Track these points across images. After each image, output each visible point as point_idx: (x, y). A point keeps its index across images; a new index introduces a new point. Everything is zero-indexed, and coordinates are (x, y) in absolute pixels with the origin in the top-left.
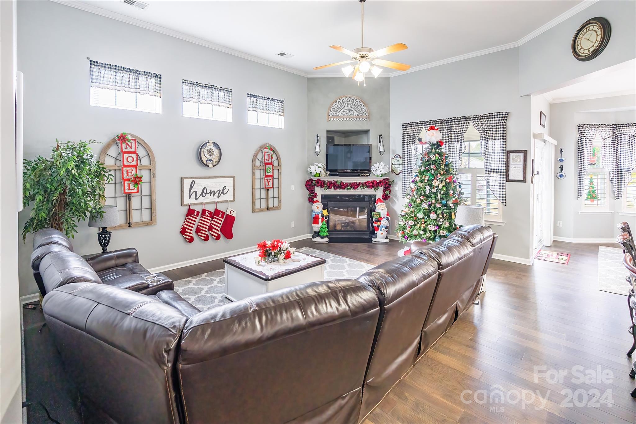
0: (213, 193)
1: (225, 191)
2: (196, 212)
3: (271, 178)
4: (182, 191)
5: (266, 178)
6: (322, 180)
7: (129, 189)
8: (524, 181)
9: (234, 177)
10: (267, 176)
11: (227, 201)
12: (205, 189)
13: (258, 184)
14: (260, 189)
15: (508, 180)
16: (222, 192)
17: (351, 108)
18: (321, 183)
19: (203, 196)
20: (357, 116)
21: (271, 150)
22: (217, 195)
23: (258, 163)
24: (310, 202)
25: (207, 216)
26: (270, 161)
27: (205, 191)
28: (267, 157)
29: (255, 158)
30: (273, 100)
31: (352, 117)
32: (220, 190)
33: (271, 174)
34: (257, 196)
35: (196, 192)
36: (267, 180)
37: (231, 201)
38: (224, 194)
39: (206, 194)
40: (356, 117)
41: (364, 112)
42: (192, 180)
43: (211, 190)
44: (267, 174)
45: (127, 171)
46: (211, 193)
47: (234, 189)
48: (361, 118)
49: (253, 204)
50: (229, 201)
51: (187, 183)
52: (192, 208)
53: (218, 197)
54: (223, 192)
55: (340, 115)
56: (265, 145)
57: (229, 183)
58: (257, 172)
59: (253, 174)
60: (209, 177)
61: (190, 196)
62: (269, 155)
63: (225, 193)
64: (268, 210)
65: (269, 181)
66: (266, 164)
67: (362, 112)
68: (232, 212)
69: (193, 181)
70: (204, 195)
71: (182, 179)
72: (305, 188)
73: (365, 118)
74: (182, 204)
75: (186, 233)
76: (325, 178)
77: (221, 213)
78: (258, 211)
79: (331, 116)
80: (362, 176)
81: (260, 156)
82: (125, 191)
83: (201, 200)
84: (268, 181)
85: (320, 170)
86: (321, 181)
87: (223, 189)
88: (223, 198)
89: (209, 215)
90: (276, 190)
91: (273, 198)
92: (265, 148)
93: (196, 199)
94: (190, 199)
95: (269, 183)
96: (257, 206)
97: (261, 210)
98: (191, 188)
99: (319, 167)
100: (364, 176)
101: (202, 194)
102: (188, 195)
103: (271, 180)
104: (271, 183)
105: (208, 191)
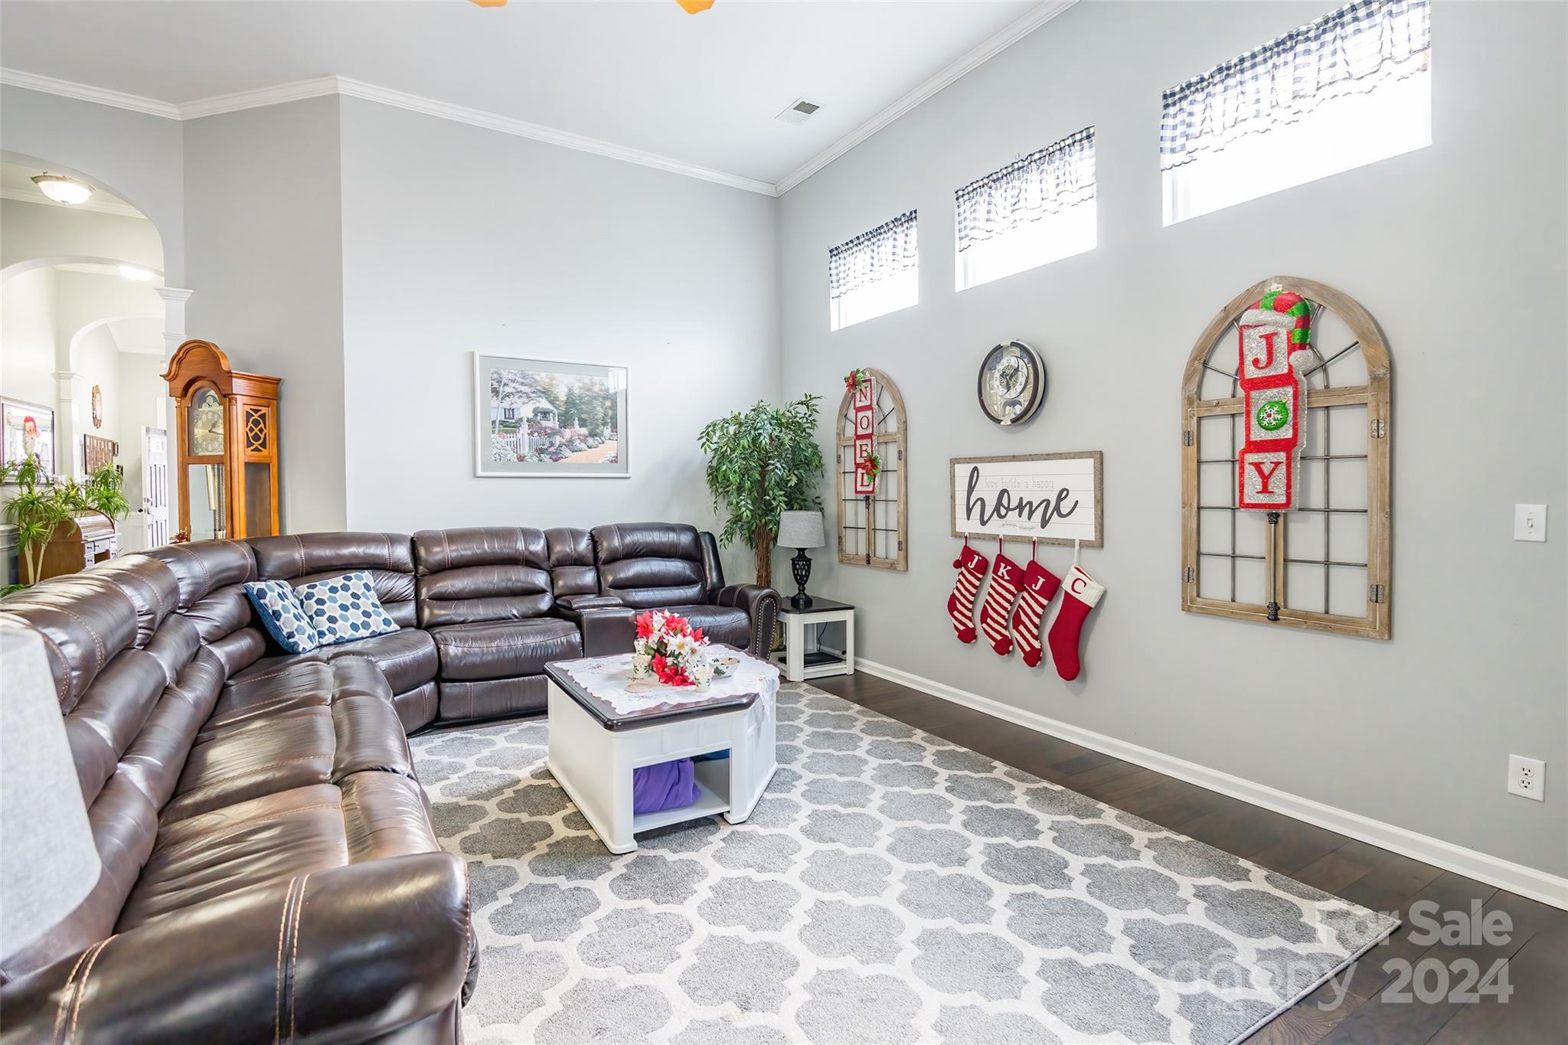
0: (1027, 508)
1: (1065, 507)
2: (977, 557)
3: (1282, 456)
4: (953, 497)
5: (1252, 458)
7: (862, 485)
9: (1096, 456)
10: (1255, 447)
11: (1069, 543)
12: (1006, 494)
13: (1217, 486)
14: (1233, 508)
16: (1055, 507)
19: (1001, 517)
21: (1286, 305)
22: (1038, 516)
23: (1218, 387)
25: (1002, 578)
26: (1280, 368)
27: (1005, 502)
28: (1252, 351)
29: (1200, 364)
32: (1048, 502)
33: (1286, 433)
34: (1214, 539)
35: (982, 500)
36: (1258, 466)
37: (1084, 544)
38: (1061, 515)
39: (1008, 509)
42: (972, 466)
43: (1021, 499)
44: (1259, 436)
45: (861, 446)
46: (1020, 507)
47: (1098, 501)
49: (1192, 575)
50: (1077, 543)
51: (963, 471)
52: (974, 545)
53: (1044, 523)
54: (1057, 508)
56: (1249, 292)
57: (1078, 477)
59: (1192, 439)
60: (1014, 458)
61: (969, 511)
63: (1064, 511)
64: (1275, 618)
65: (1266, 469)
66: (1252, 385)
68: (1079, 586)
69: (976, 469)
70: (1003, 511)
71: (952, 461)
74: (954, 533)
75: (958, 615)
77: (1042, 580)
78: (1213, 611)
82: (856, 489)
83: (995, 527)
84: (1263, 472)
87: (1060, 499)
88: (1057, 529)
89: (1006, 577)
91: (1329, 564)
92: (1253, 307)
93: (983, 523)
94: (968, 519)
95: (1267, 479)
96: (1214, 589)
97: (1232, 611)
98: (971, 489)
101: (997, 509)
102: (965, 507)
103: (1283, 468)
104: (1278, 483)
105: (1014, 503)
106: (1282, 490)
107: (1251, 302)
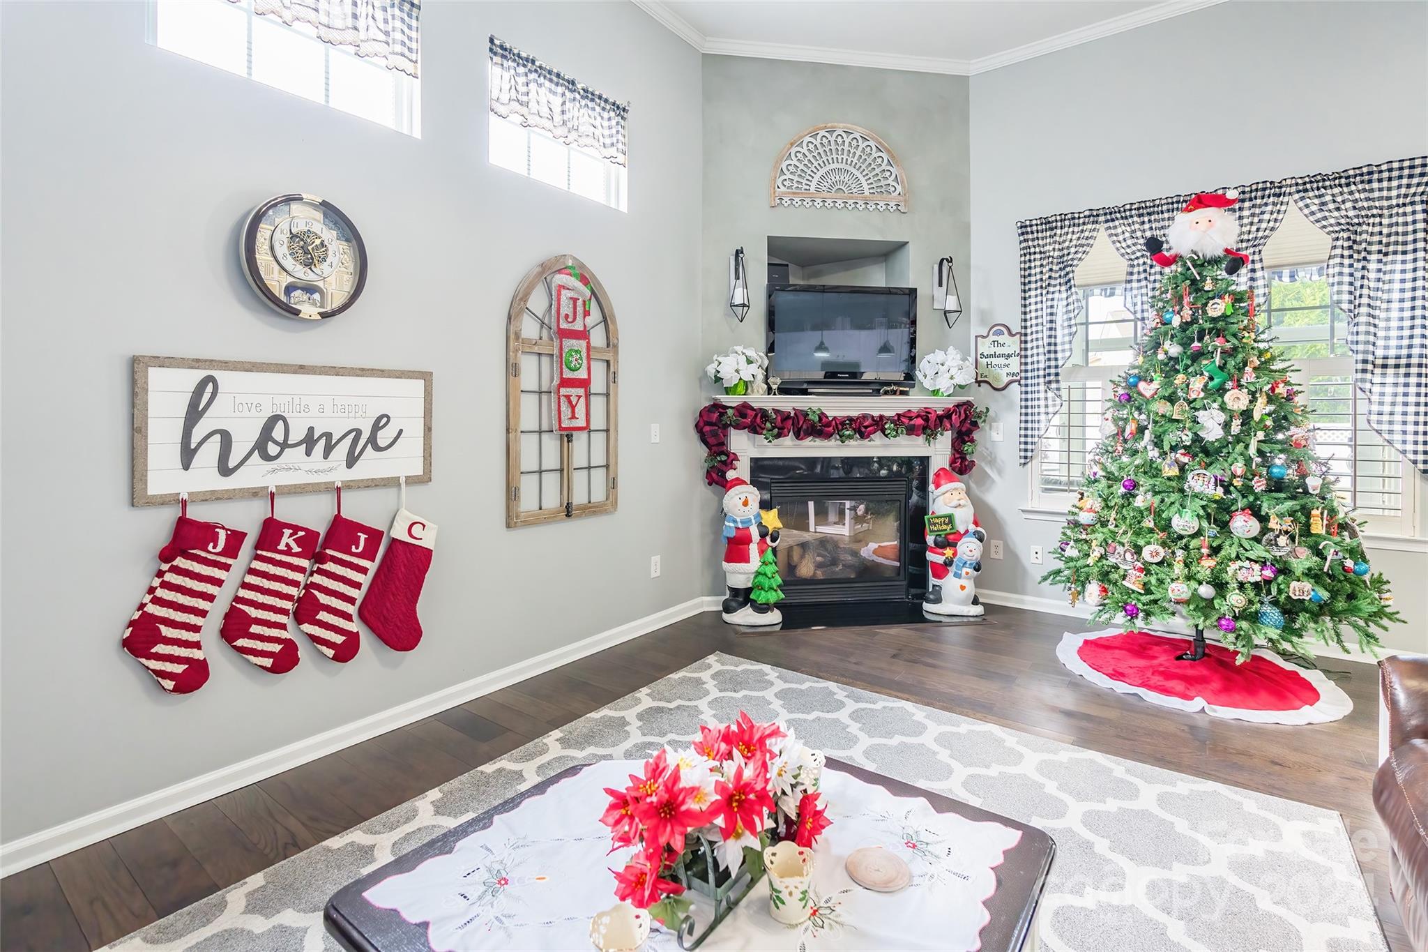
0: (323, 441)
1: (384, 438)
2: (222, 535)
3: (581, 391)
4: (137, 430)
5: (563, 391)
6: (755, 405)
9: (426, 377)
10: (565, 383)
11: (392, 483)
12: (281, 423)
13: (529, 414)
14: (540, 432)
16: (370, 439)
17: (848, 167)
18: (754, 420)
19: (267, 457)
20: (867, 193)
21: (584, 280)
22: (341, 451)
23: (529, 329)
24: (710, 484)
25: (289, 552)
26: (578, 326)
27: (278, 433)
28: (566, 308)
29: (518, 306)
30: (588, 94)
31: (852, 198)
32: (359, 433)
33: (582, 374)
34: (528, 460)
35: (224, 433)
36: (568, 397)
37: (411, 481)
38: (377, 448)
39: (284, 445)
40: (865, 198)
41: (890, 181)
42: (203, 374)
43: (311, 429)
44: (568, 374)
46: (309, 441)
47: (428, 429)
48: (882, 204)
49: (512, 494)
50: (403, 480)
51: (169, 389)
52: (197, 513)
53: (351, 461)
54: (372, 440)
55: (812, 189)
56: (556, 259)
57: (401, 401)
58: (528, 365)
59: (512, 370)
60: (302, 369)
61: (188, 455)
62: (575, 300)
63: (382, 443)
64: (568, 515)
65: (574, 400)
66: (564, 334)
67: (883, 183)
68: (416, 530)
69: (211, 379)
70: (273, 449)
71: (136, 369)
72: (694, 436)
73: (892, 204)
74: (137, 496)
75: (160, 649)
76: (759, 399)
77: (363, 537)
78: (531, 521)
79: (783, 189)
80: (886, 393)
81: (538, 302)
83: (255, 474)
84: (570, 402)
85: (753, 369)
86: (752, 409)
87: (376, 427)
88: (371, 466)
89: (296, 549)
90: (598, 440)
91: (589, 468)
92: (559, 271)
93: (225, 470)
94: (186, 466)
95: (573, 408)
96: (528, 502)
97: (541, 518)
98: (194, 414)
99: (749, 362)
100: (894, 393)
101: (261, 447)
102: (178, 448)
103: (582, 400)
104: (580, 410)
105: (297, 435)
106: (584, 418)
107: (558, 266)
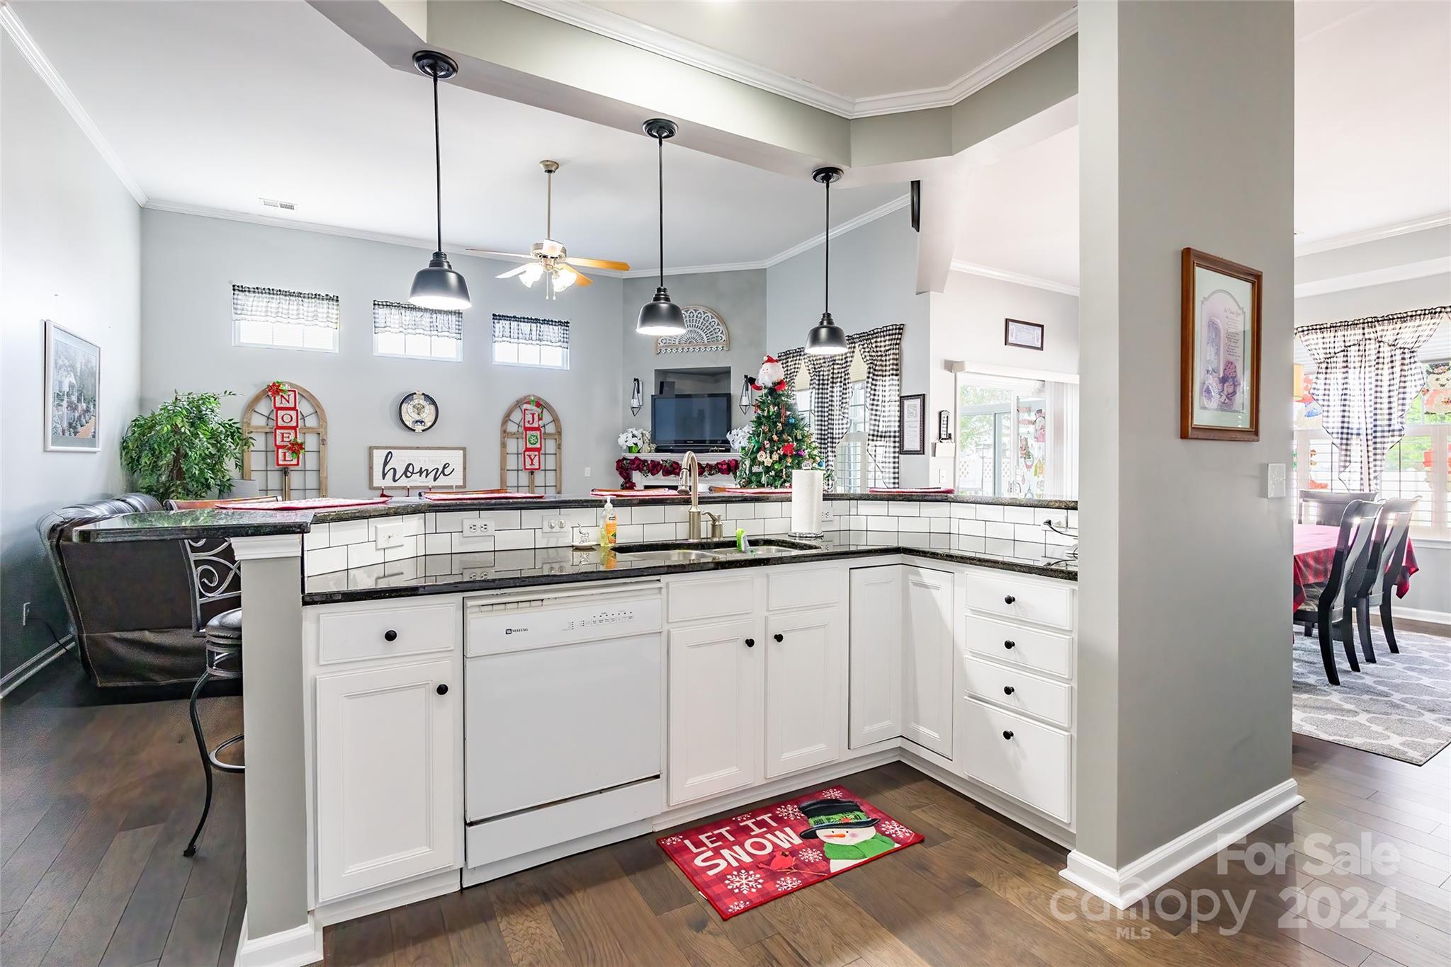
0: (425, 472)
1: (447, 471)
3: (537, 453)
4: (371, 468)
5: (527, 453)
6: (643, 458)
7: (285, 460)
8: (922, 452)
9: (464, 449)
10: (527, 450)
12: (411, 466)
13: (512, 462)
14: (518, 470)
15: (902, 452)
17: (695, 329)
18: (639, 465)
19: (407, 477)
20: (706, 342)
21: (538, 405)
22: (431, 476)
23: (512, 428)
26: (536, 425)
27: (410, 469)
28: (529, 417)
29: (507, 418)
30: (546, 322)
31: (697, 345)
32: (438, 469)
33: (538, 446)
34: (510, 482)
35: (394, 469)
36: (529, 456)
37: (457, 487)
38: (444, 475)
39: (412, 473)
40: (705, 345)
41: (719, 334)
42: (388, 451)
43: (421, 468)
44: (529, 446)
45: (283, 434)
46: (421, 472)
47: (465, 469)
48: (714, 347)
50: (454, 487)
51: (379, 456)
53: (435, 479)
54: (443, 472)
55: (677, 343)
56: (525, 398)
57: (455, 458)
58: (512, 445)
59: (504, 445)
60: (418, 448)
61: (384, 475)
62: (533, 415)
63: (446, 473)
65: (533, 457)
66: (527, 429)
67: (715, 336)
69: (390, 452)
70: (409, 474)
71: (371, 449)
72: (617, 473)
73: (720, 346)
74: (371, 487)
76: (648, 455)
79: (662, 344)
80: (712, 451)
81: (517, 416)
82: (279, 462)
83: (403, 482)
84: (531, 458)
85: (635, 440)
86: (640, 460)
87: (444, 468)
88: (442, 481)
90: (551, 475)
91: (545, 486)
92: (526, 403)
93: (395, 480)
94: (384, 479)
95: (532, 460)
98: (386, 463)
99: (634, 436)
100: (716, 451)
101: (405, 473)
102: (381, 474)
103: (537, 457)
104: (536, 461)
105: (416, 470)
106: (538, 464)
107: (526, 401)
